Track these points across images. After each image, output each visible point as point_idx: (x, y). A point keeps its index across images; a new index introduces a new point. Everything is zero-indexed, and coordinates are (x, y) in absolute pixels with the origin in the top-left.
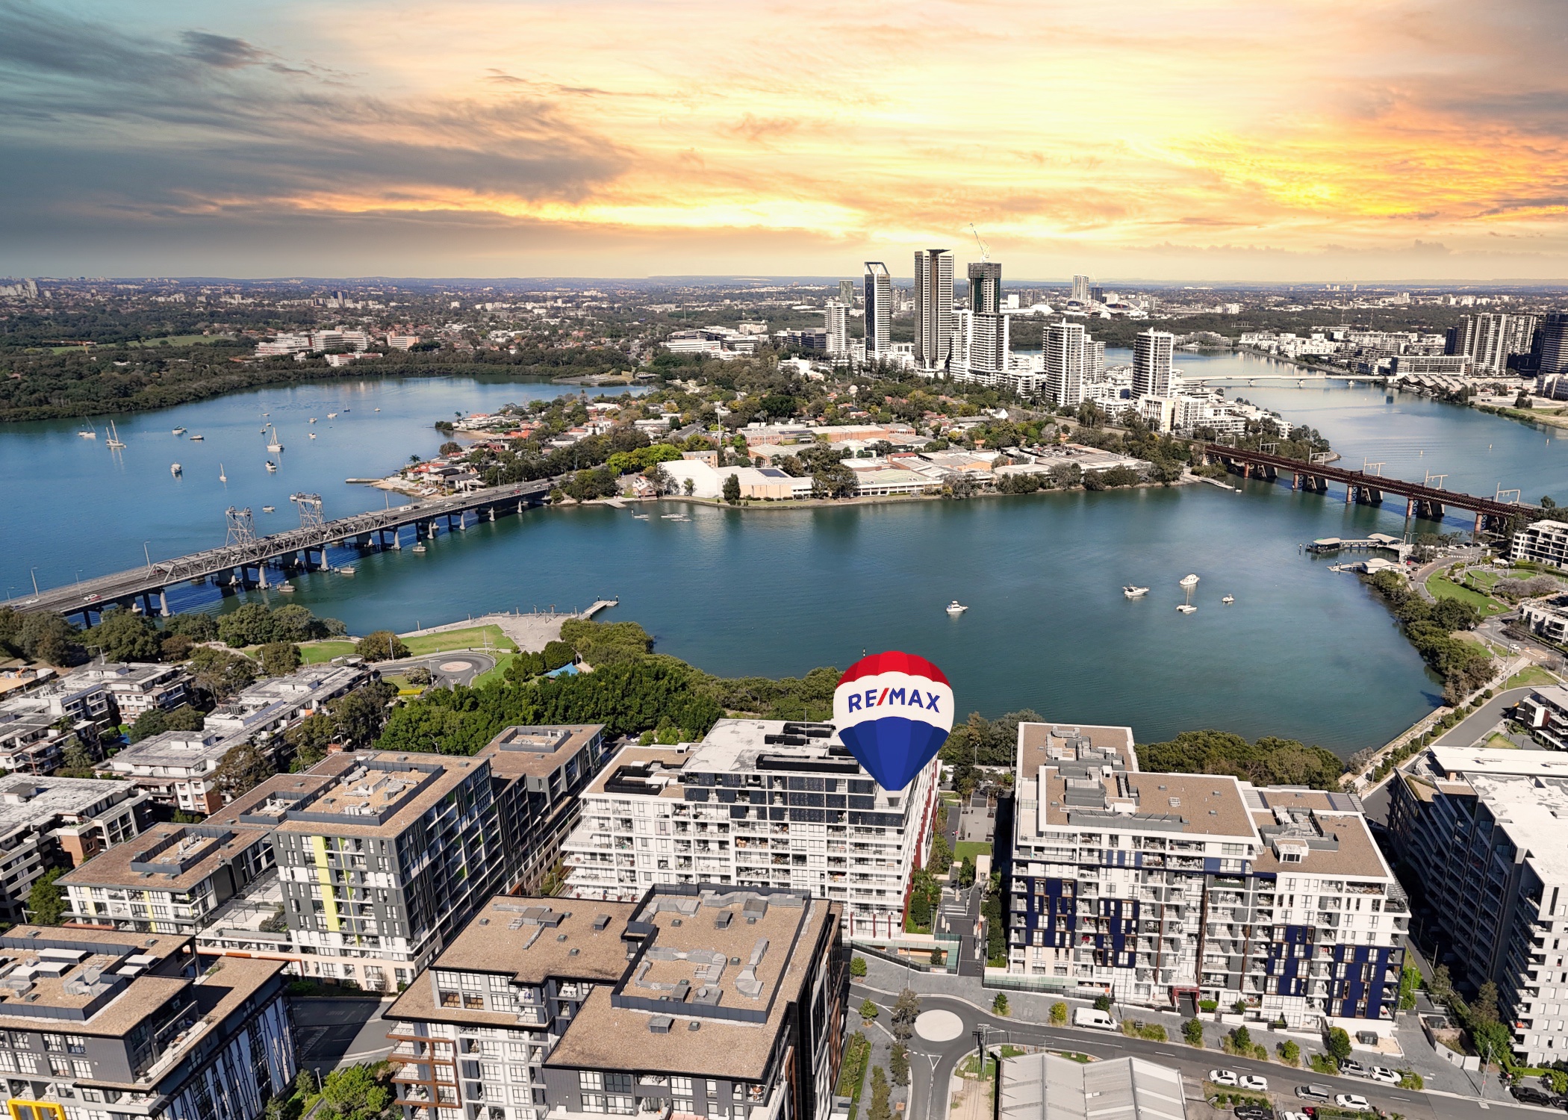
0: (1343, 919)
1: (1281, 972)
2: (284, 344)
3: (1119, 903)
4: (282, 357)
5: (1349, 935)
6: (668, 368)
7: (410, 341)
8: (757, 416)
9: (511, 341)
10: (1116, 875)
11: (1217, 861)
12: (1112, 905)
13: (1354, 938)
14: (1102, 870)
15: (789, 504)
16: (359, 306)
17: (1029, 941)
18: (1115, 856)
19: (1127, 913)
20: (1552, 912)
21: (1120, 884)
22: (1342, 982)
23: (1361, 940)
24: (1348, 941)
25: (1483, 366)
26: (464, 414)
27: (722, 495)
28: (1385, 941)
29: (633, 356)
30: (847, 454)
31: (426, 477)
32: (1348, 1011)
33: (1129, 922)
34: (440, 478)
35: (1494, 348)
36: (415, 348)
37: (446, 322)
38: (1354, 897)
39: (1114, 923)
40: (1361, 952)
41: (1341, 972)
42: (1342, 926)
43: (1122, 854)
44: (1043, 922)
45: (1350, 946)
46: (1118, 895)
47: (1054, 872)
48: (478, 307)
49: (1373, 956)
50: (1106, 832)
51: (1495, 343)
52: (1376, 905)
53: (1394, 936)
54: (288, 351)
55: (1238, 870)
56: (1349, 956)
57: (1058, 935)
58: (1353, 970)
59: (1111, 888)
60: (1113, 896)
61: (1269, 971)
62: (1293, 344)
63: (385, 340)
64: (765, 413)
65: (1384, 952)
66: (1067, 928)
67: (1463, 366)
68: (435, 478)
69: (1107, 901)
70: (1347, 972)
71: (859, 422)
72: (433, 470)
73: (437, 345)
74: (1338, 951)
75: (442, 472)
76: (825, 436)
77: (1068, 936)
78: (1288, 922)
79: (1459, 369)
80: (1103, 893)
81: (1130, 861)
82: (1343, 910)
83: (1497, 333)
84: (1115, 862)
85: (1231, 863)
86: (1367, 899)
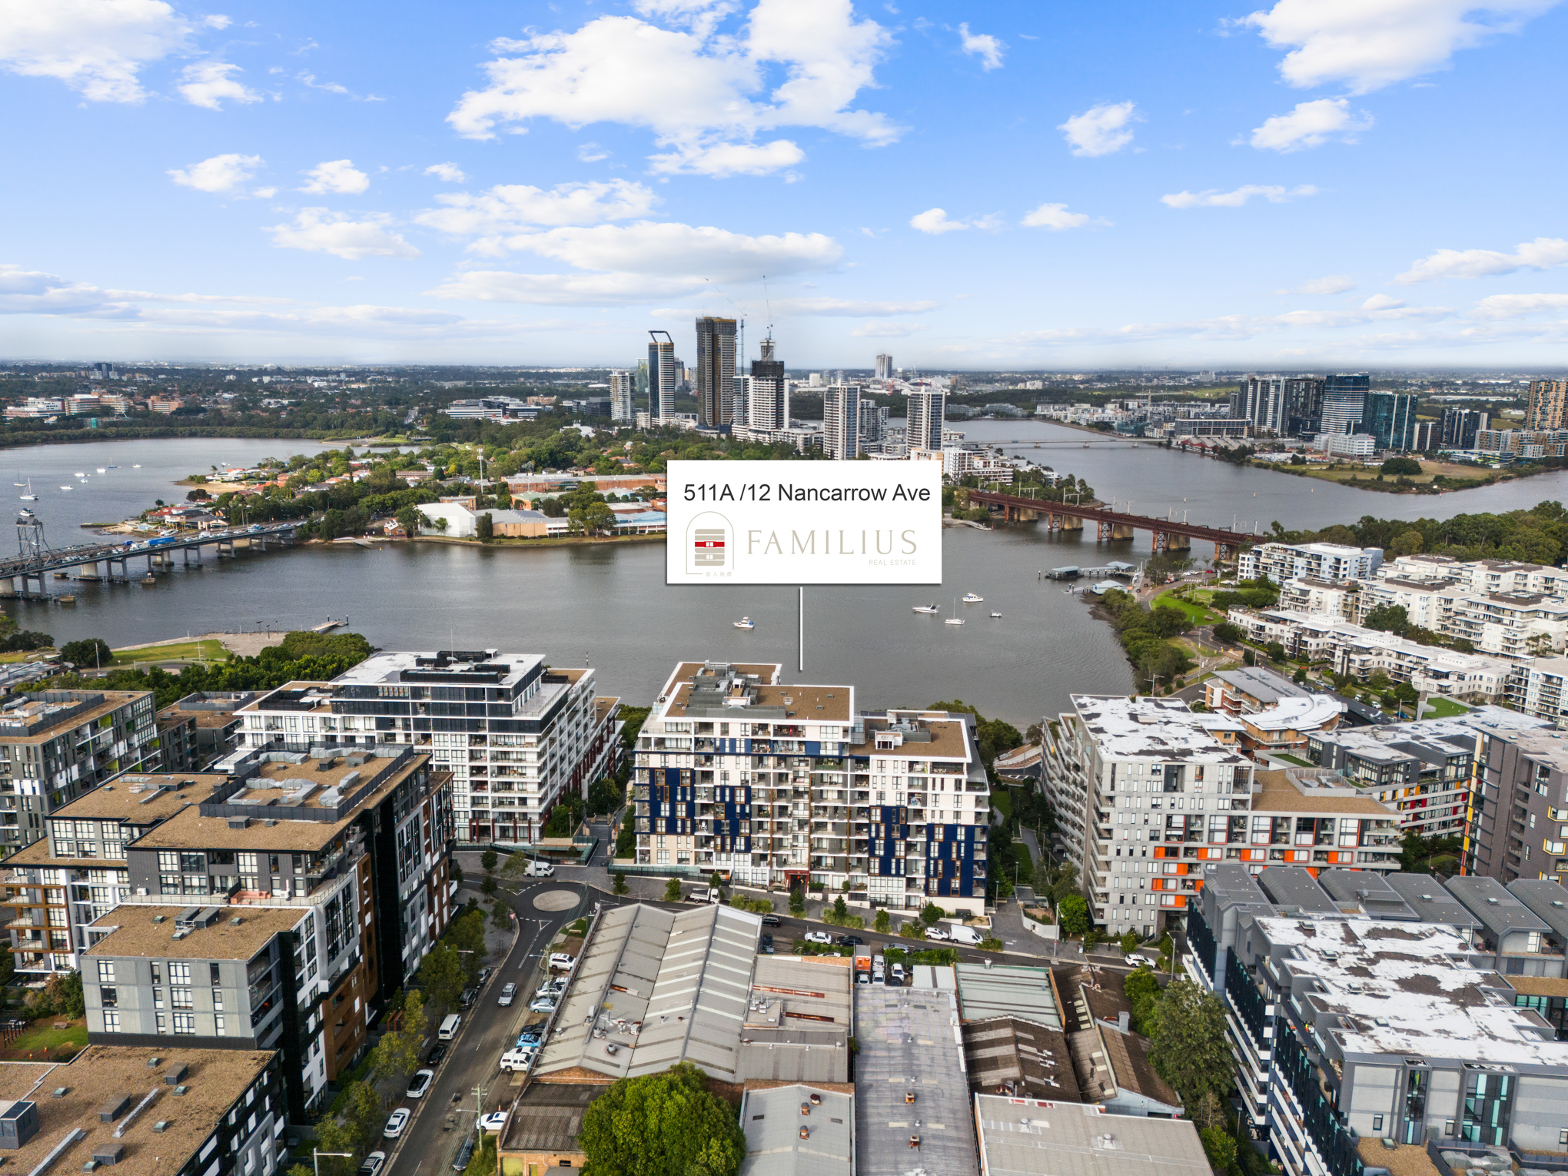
0: (930, 799)
1: (882, 853)
2: (34, 407)
3: (733, 789)
4: (32, 419)
5: (937, 814)
6: (448, 431)
7: (174, 405)
8: (524, 466)
9: (283, 407)
10: (729, 762)
11: (817, 745)
12: (727, 792)
13: (941, 817)
14: (716, 759)
15: (543, 542)
16: (125, 378)
17: (653, 830)
18: (727, 744)
19: (740, 797)
20: (1113, 788)
21: (733, 770)
22: (936, 860)
23: (949, 820)
24: (937, 820)
25: (1265, 428)
26: (220, 469)
27: (476, 534)
28: (968, 819)
29: (409, 421)
30: (613, 498)
31: (168, 518)
32: (945, 890)
33: (743, 807)
34: (183, 520)
35: (1275, 411)
36: (179, 412)
37: (216, 391)
38: (938, 777)
39: (730, 807)
40: (950, 830)
41: (935, 852)
42: (930, 807)
43: (733, 742)
44: (665, 809)
45: (940, 825)
46: (731, 783)
47: (672, 762)
48: (255, 380)
49: (961, 835)
50: (717, 722)
51: (1276, 406)
52: (958, 784)
53: (978, 814)
54: (38, 415)
55: (836, 753)
56: (940, 835)
57: (679, 823)
58: (945, 848)
59: (725, 776)
60: (728, 783)
61: (872, 854)
62: (1086, 413)
63: (146, 405)
64: (532, 463)
65: (970, 830)
66: (688, 816)
67: (1246, 429)
68: (178, 519)
69: (723, 788)
70: (940, 851)
71: (630, 472)
72: (174, 512)
73: (204, 410)
74: (930, 829)
75: (185, 513)
76: (592, 485)
77: (689, 824)
78: (883, 803)
79: (1242, 432)
80: (718, 781)
81: (741, 748)
82: (930, 791)
83: (1277, 397)
84: (727, 750)
85: (830, 746)
86: (950, 779)
